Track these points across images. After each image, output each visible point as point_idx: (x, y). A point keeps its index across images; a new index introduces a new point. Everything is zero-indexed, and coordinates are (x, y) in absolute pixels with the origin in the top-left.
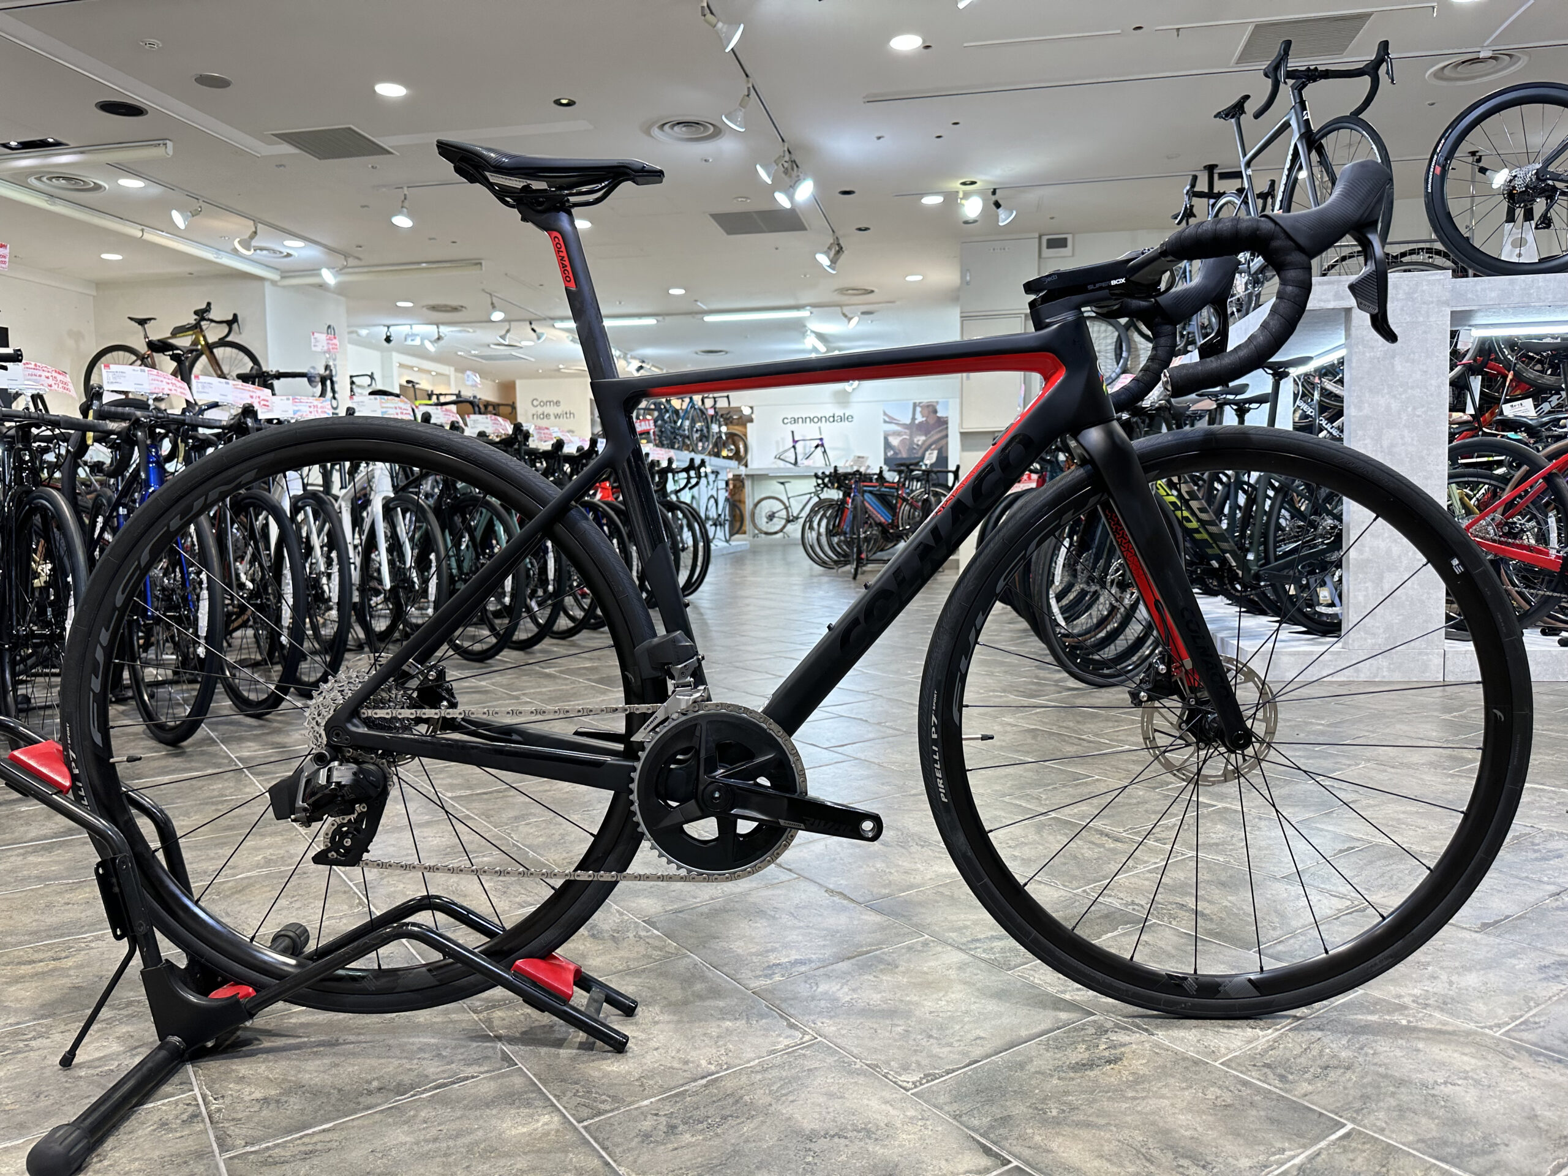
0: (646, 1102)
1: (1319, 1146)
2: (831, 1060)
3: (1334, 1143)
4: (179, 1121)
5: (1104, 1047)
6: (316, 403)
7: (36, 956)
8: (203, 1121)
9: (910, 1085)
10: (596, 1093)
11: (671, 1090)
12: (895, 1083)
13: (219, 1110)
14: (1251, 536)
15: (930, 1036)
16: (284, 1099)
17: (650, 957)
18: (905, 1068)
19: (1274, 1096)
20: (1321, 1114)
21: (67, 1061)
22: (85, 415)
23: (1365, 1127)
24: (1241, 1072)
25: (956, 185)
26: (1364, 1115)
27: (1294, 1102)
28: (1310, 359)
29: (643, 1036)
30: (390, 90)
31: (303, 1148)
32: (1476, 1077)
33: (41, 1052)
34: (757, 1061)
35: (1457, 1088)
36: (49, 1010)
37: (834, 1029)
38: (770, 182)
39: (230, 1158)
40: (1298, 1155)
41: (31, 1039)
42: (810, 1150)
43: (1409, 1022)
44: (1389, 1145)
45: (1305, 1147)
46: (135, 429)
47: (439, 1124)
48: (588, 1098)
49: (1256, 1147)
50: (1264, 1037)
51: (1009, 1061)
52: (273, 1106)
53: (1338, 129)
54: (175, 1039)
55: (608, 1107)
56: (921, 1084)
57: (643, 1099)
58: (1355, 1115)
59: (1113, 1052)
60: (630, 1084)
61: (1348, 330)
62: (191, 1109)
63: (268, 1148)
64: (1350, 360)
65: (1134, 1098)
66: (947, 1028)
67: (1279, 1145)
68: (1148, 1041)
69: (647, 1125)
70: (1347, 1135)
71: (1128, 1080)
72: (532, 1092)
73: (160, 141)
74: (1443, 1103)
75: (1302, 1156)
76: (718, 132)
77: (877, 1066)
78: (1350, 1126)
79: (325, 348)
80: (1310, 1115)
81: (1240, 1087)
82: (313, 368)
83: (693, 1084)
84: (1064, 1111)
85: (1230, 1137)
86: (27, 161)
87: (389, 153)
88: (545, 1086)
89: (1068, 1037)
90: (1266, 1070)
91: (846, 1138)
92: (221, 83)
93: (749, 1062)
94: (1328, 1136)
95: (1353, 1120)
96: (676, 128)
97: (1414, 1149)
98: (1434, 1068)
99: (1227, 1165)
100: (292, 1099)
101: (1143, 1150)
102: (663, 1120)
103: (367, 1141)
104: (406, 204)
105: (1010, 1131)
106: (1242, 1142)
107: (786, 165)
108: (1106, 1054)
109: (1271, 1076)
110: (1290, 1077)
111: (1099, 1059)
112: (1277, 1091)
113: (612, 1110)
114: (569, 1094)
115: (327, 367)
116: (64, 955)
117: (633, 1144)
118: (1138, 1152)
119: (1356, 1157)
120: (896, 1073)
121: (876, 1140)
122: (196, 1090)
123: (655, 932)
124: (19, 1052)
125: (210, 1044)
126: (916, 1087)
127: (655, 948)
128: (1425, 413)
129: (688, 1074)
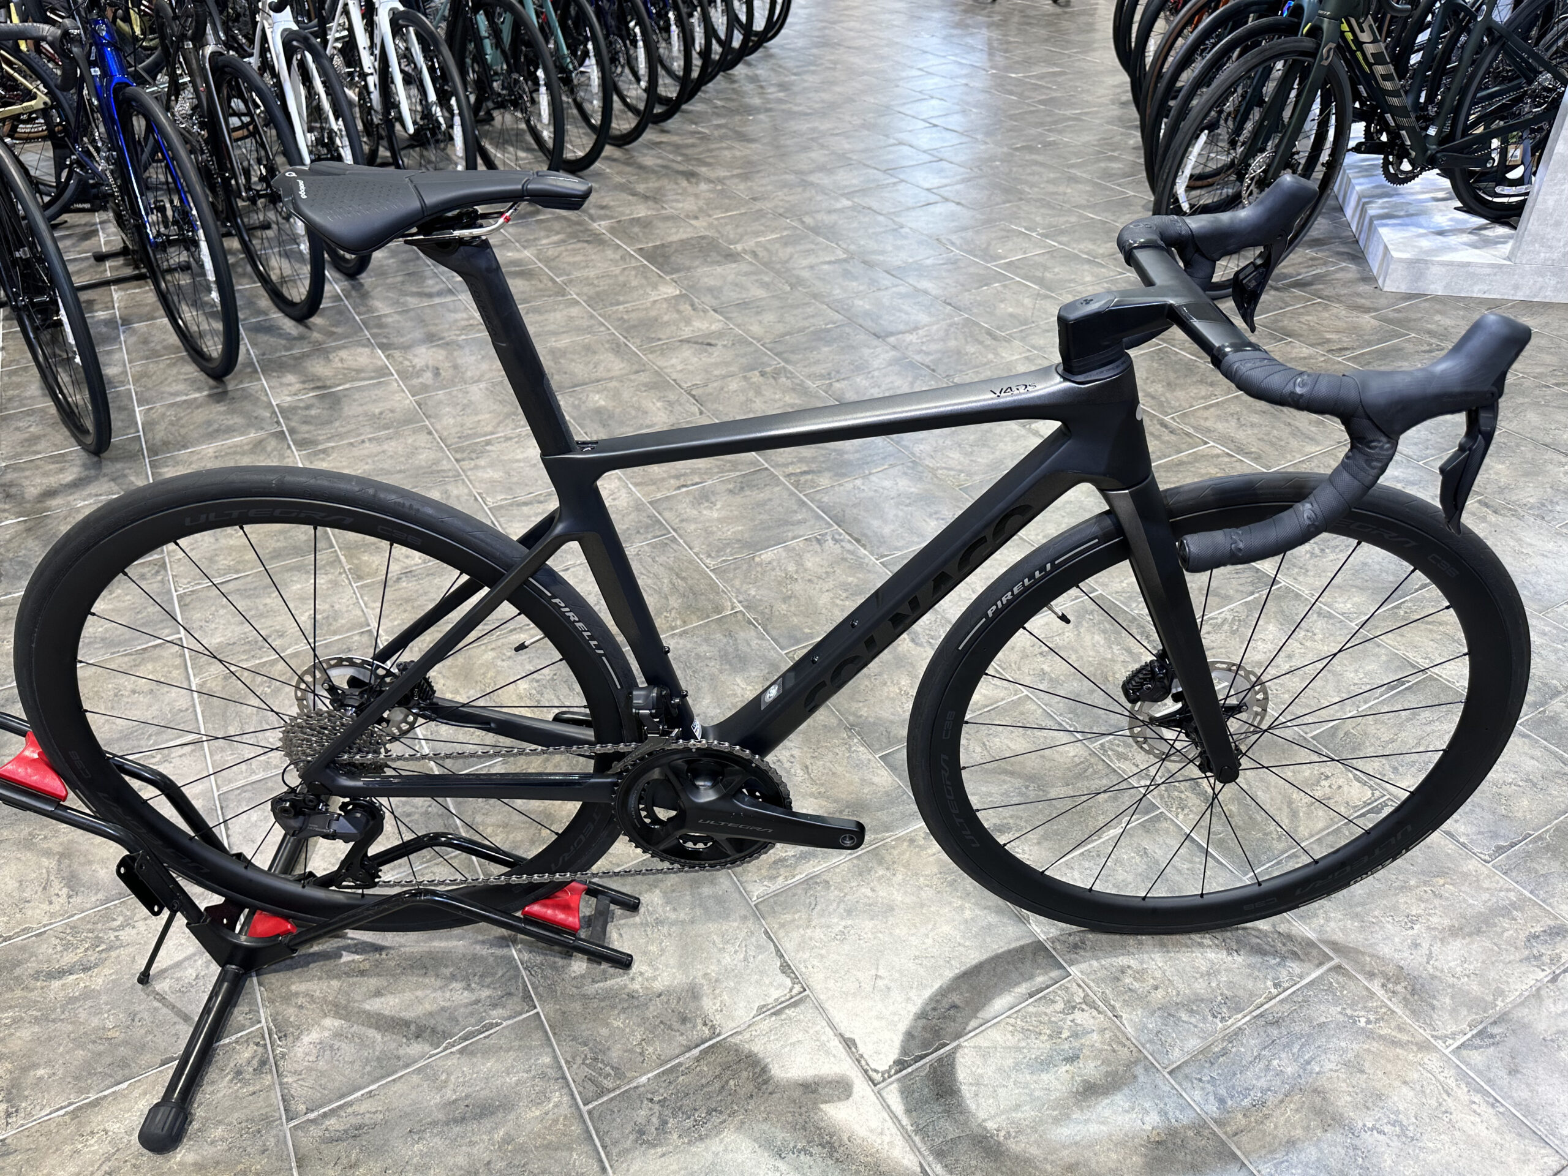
0: (644, 1080)
2: (813, 1030)
4: (251, 1070)
8: (271, 1071)
10: (602, 1061)
11: (666, 1062)
27: (1223, 1143)
31: (354, 1120)
32: (1405, 1122)
37: (823, 976)
39: (295, 1128)
48: (594, 1069)
52: (327, 1055)
54: (233, 965)
55: (610, 1085)
57: (641, 1075)
60: (632, 1051)
62: (260, 1052)
63: (325, 1116)
69: (642, 1115)
83: (688, 1054)
88: (559, 1046)
108: (1067, 1045)
111: (1058, 1053)
113: (614, 1089)
114: (578, 1060)
117: (629, 1143)
122: (263, 1022)
124: (111, 948)
129: (682, 1040)
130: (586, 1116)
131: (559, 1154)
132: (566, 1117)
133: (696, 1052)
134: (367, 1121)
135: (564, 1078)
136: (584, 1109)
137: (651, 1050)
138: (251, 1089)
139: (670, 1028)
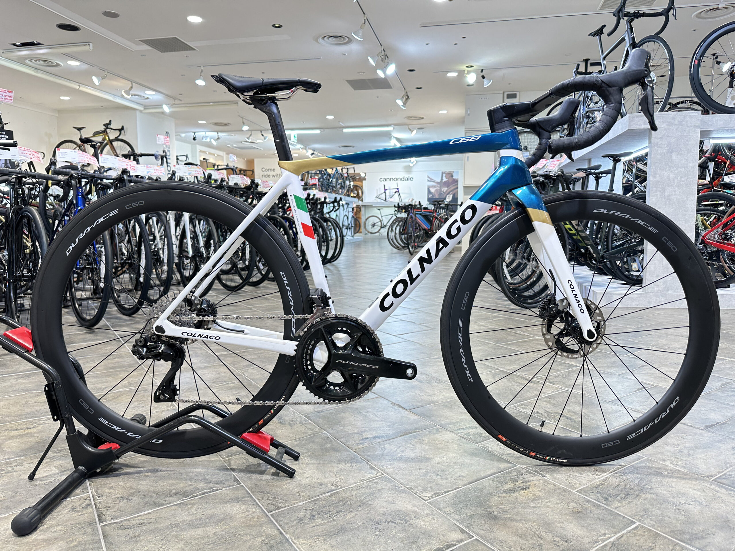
0: (301, 503)
1: (622, 533)
2: (390, 485)
3: (630, 531)
4: (81, 507)
5: (521, 482)
6: (157, 168)
7: (19, 427)
8: (92, 507)
9: (427, 498)
10: (278, 498)
11: (313, 498)
12: (420, 497)
13: (100, 502)
14: (600, 238)
15: (438, 475)
16: (130, 498)
17: (306, 433)
18: (425, 490)
19: (602, 508)
20: (624, 517)
21: (31, 477)
22: (48, 173)
23: (645, 524)
24: (586, 496)
25: (464, 67)
26: (645, 518)
27: (611, 511)
28: (631, 153)
29: (301, 471)
30: (195, 19)
31: (138, 522)
32: (700, 501)
33: (19, 472)
34: (355, 485)
35: (691, 506)
36: (24, 453)
37: (391, 470)
38: (374, 65)
39: (104, 526)
40: (613, 537)
41: (14, 466)
42: (378, 528)
43: (668, 473)
44: (657, 533)
45: (615, 533)
46: (71, 179)
47: (203, 512)
48: (274, 501)
49: (592, 533)
50: (598, 479)
51: (475, 488)
52: (125, 501)
53: (648, 42)
54: (82, 468)
55: (283, 506)
56: (432, 498)
57: (299, 502)
58: (640, 518)
59: (525, 484)
60: (294, 494)
61: (650, 139)
62: (87, 502)
63: (122, 521)
64: (651, 154)
65: (534, 507)
66: (446, 471)
67: (603, 532)
68: (542, 480)
69: (301, 514)
70: (637, 528)
71: (531, 498)
72: (247, 497)
73: (87, 43)
74: (683, 513)
75: (614, 537)
76: (350, 40)
77: (412, 488)
78: (638, 523)
79: (163, 142)
80: (619, 517)
81: (585, 503)
82: (157, 151)
83: (324, 495)
84: (500, 513)
85: (580, 527)
86: (25, 52)
87: (194, 49)
88: (253, 494)
89: (503, 477)
90: (598, 495)
91: (395, 523)
92: (115, 15)
93: (351, 485)
94: (627, 528)
95: (640, 521)
96: (330, 39)
97: (668, 535)
98: (680, 496)
99: (578, 541)
100: (134, 498)
101: (537, 533)
102: (309, 512)
103: (168, 519)
104: (202, 74)
105: (474, 522)
106: (585, 530)
107: (382, 57)
108: (522, 485)
109: (600, 498)
110: (610, 499)
111: (518, 488)
112: (603, 505)
113: (285, 507)
114: (265, 499)
115: (164, 151)
116: (32, 426)
117: (294, 523)
118: (535, 533)
119: (640, 539)
120: (421, 492)
121: (410, 524)
122: (90, 493)
123: (310, 421)
124: (8, 472)
125: (98, 470)
126: (430, 499)
127: (310, 429)
128: (686, 180)
129: (322, 491)
130: (270, 517)
131: (255, 528)
132: (258, 516)
133: (329, 494)
134: (145, 521)
135: (257, 504)
136: (269, 514)
137: (304, 494)
138: (80, 514)
139: (314, 487)
